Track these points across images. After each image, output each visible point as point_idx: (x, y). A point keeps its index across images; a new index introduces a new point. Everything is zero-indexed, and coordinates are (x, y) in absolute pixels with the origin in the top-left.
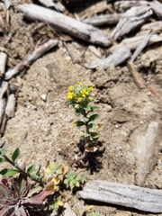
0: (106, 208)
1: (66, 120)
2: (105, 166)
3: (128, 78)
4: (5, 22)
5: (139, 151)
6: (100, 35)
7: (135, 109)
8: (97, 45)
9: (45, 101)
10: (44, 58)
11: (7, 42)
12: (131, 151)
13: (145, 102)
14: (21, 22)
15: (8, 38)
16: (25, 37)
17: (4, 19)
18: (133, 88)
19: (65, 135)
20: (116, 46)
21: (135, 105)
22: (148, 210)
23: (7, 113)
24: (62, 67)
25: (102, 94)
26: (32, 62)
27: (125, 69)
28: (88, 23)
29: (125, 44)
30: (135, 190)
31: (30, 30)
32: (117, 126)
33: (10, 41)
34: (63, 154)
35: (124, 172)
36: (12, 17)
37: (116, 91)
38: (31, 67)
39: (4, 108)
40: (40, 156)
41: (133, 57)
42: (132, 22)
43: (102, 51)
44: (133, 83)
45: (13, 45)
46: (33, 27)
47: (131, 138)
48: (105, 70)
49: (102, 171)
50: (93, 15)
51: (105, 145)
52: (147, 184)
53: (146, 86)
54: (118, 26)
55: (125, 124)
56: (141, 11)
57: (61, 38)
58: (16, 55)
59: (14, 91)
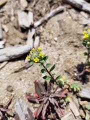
1: (68, 53)
6: (88, 6)
9: (56, 41)
11: (33, 6)
16: (45, 4)
19: (68, 62)
23: (35, 47)
24: (67, 22)
34: (67, 72)
57: (65, 6)
58: (39, 14)
59: (38, 34)
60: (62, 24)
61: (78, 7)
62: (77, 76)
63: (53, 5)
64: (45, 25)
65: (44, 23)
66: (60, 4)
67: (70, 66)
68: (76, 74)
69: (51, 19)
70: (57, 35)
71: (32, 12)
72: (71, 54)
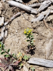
0: (36, 66)
1: (23, 38)
2: (36, 53)
3: (43, 25)
4: (3, 7)
5: (46, 49)
6: (34, 10)
7: (45, 35)
8: (33, 14)
9: (17, 33)
10: (16, 18)
11: (4, 13)
12: (44, 48)
13: (48, 32)
14: (8, 6)
15: (4, 12)
16: (10, 12)
17: (3, 5)
18: (45, 28)
19: (23, 43)
20: (39, 14)
21: (45, 34)
22: (49, 67)
23: (5, 36)
24: (22, 21)
25: (35, 30)
26: (12, 20)
27: (42, 22)
28: (30, 7)
29: (42, 14)
30: (45, 61)
31: (12, 9)
32: (39, 40)
33: (5, 13)
34: (23, 49)
35: (42, 55)
36: (6, 5)
37: (39, 29)
38: (12, 22)
39: (4, 35)
40: (16, 50)
41: (45, 18)
42: (45, 6)
43: (35, 16)
44: (45, 26)
45: (6, 14)
46: (13, 8)
47: (44, 44)
48: (36, 22)
49: (35, 55)
50: (32, 4)
51: (36, 46)
52: (49, 59)
53: (49, 27)
54: (40, 7)
55: (42, 40)
56: (48, 2)
57: (22, 12)
58: (7, 18)
60: (19, 23)
61: (28, 11)
62: (28, 51)
63: (14, 12)
64: (11, 24)
66: (18, 11)
69: (14, 20)
70: (17, 29)
71: (3, 17)
72: (25, 39)
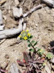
16: (30, 3)
24: (44, 14)
31: (32, 0)
38: (32, 14)
59: (26, 22)
60: (41, 16)
61: (50, 5)
62: (50, 49)
63: (35, 4)
64: (30, 16)
65: (30, 15)
66: (39, 3)
67: (45, 42)
68: (49, 48)
69: (34, 13)
70: (37, 23)
71: (22, 7)
72: (46, 35)
